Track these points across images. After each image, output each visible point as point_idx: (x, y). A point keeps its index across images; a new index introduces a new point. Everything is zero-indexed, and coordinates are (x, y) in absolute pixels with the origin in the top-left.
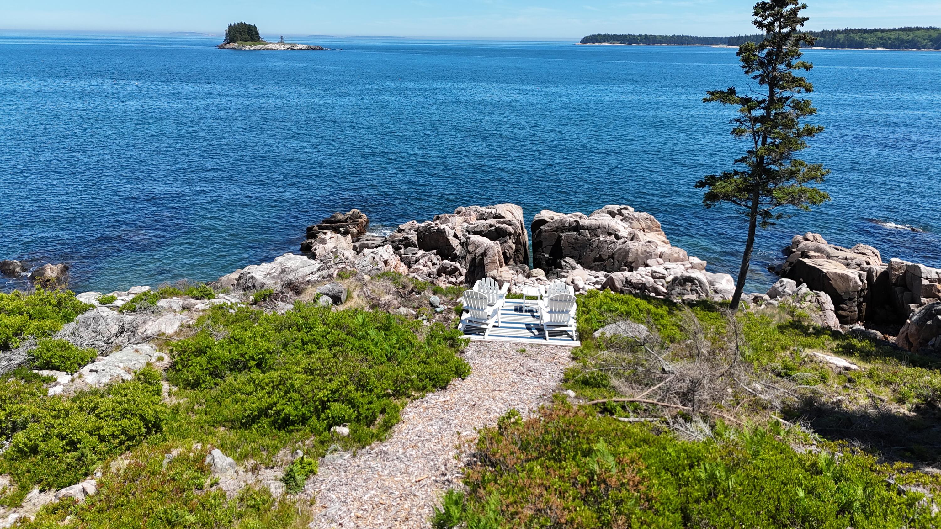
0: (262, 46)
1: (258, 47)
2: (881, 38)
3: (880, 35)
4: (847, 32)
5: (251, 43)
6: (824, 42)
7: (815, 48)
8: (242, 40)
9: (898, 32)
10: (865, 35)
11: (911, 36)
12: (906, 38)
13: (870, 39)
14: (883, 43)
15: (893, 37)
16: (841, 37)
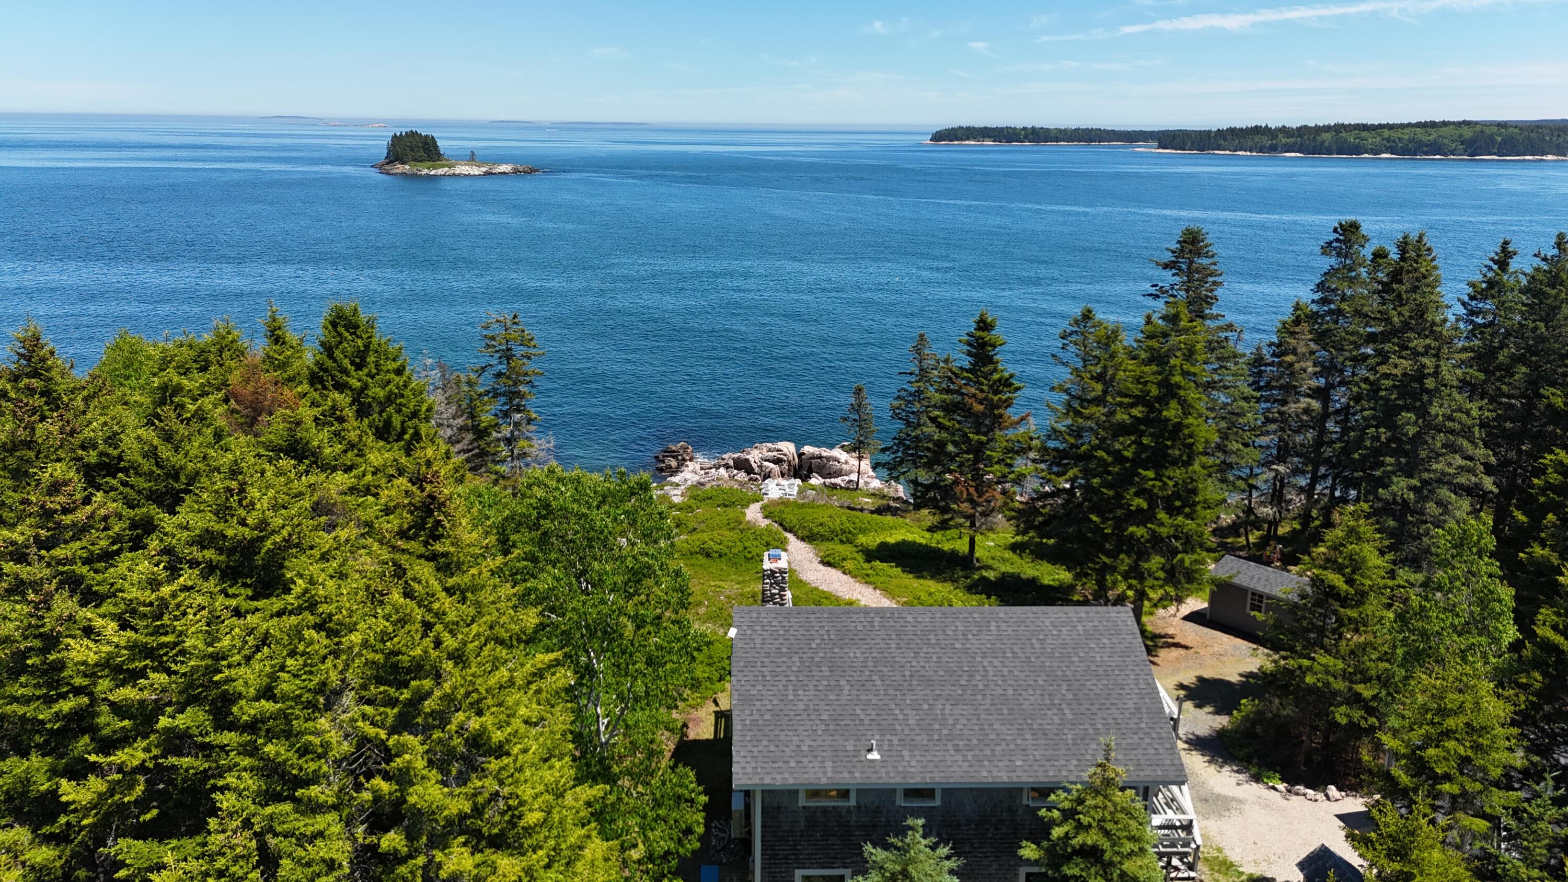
0: (446, 169)
1: (440, 171)
2: (1388, 140)
3: (1386, 133)
4: (1339, 128)
5: (430, 163)
6: (1301, 145)
7: (1288, 155)
8: (416, 160)
9: (1414, 129)
10: (1364, 134)
11: (1434, 134)
12: (1425, 138)
13: (1371, 140)
14: (1390, 147)
15: (1406, 137)
16: (1326, 136)
